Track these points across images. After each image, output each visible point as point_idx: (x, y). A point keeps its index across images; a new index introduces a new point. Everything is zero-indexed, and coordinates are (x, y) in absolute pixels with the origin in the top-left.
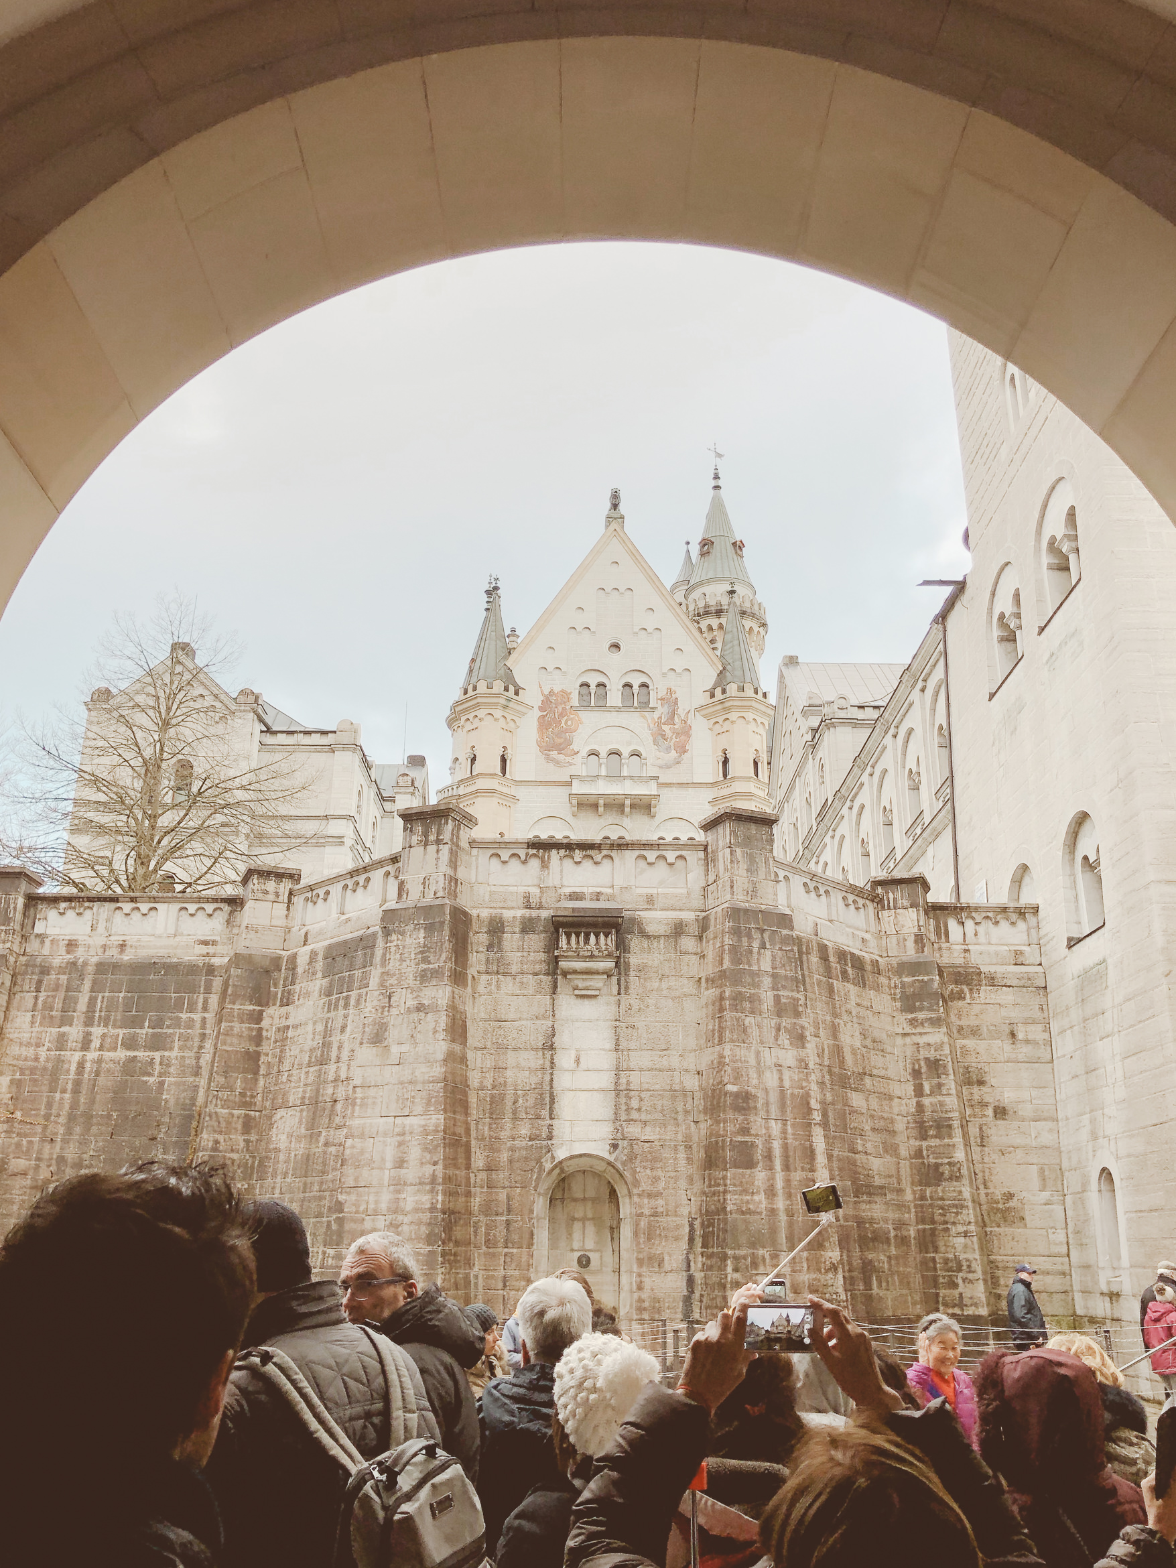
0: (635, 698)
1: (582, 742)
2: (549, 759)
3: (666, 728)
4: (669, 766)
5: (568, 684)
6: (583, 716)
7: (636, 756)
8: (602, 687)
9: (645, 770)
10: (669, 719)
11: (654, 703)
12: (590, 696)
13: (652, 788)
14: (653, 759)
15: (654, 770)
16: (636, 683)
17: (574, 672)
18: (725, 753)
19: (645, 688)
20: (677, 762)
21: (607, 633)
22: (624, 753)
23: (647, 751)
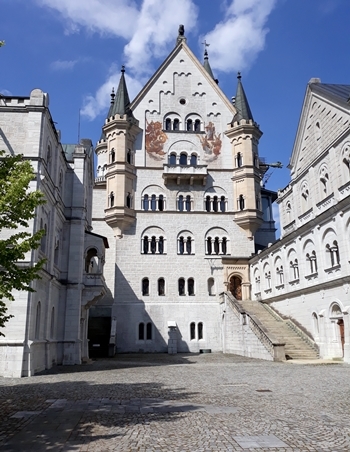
0: (193, 127)
1: (167, 149)
2: (151, 156)
3: (209, 142)
4: (210, 161)
5: (160, 119)
6: (168, 135)
7: (194, 156)
8: (177, 121)
9: (198, 163)
10: (211, 138)
11: (202, 129)
12: (171, 125)
13: (203, 171)
14: (203, 157)
15: (204, 163)
16: (194, 119)
17: (163, 113)
18: (239, 154)
19: (198, 122)
20: (215, 159)
21: (179, 94)
22: (189, 154)
23: (200, 152)
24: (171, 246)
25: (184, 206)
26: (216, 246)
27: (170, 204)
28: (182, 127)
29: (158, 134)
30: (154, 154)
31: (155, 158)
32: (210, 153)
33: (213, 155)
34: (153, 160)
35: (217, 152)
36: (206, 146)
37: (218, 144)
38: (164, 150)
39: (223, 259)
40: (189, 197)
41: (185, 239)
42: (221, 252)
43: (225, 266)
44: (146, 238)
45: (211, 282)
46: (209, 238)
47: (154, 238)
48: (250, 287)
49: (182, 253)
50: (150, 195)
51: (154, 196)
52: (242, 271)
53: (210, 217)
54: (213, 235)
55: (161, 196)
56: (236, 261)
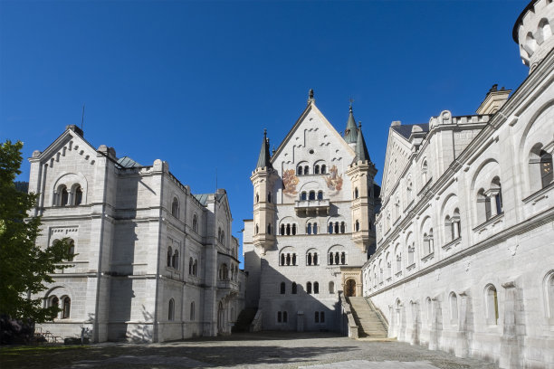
0: (320, 170)
1: (299, 189)
2: (286, 195)
3: (332, 181)
4: (334, 195)
5: (293, 167)
6: (300, 178)
7: (321, 193)
8: (307, 168)
9: (324, 198)
10: (334, 178)
11: (327, 172)
12: (302, 171)
13: (327, 204)
14: (327, 193)
15: (328, 198)
16: (320, 164)
17: (296, 162)
18: (356, 188)
19: (324, 167)
20: (337, 193)
21: (309, 146)
22: (316, 192)
23: (325, 190)
24: (301, 259)
25: (312, 230)
26: (336, 259)
27: (301, 230)
28: (311, 171)
29: (291, 179)
30: (289, 193)
31: (290, 197)
32: (333, 189)
33: (336, 190)
34: (288, 198)
35: (339, 188)
36: (330, 184)
37: (340, 182)
38: (297, 190)
39: (341, 268)
40: (315, 224)
41: (313, 255)
42: (340, 263)
43: (343, 272)
44: (283, 255)
45: (332, 284)
46: (331, 254)
47: (288, 255)
48: (362, 287)
49: (310, 264)
50: (286, 224)
51: (288, 225)
52: (356, 276)
53: (332, 237)
54: (334, 251)
55: (294, 225)
56: (351, 268)
